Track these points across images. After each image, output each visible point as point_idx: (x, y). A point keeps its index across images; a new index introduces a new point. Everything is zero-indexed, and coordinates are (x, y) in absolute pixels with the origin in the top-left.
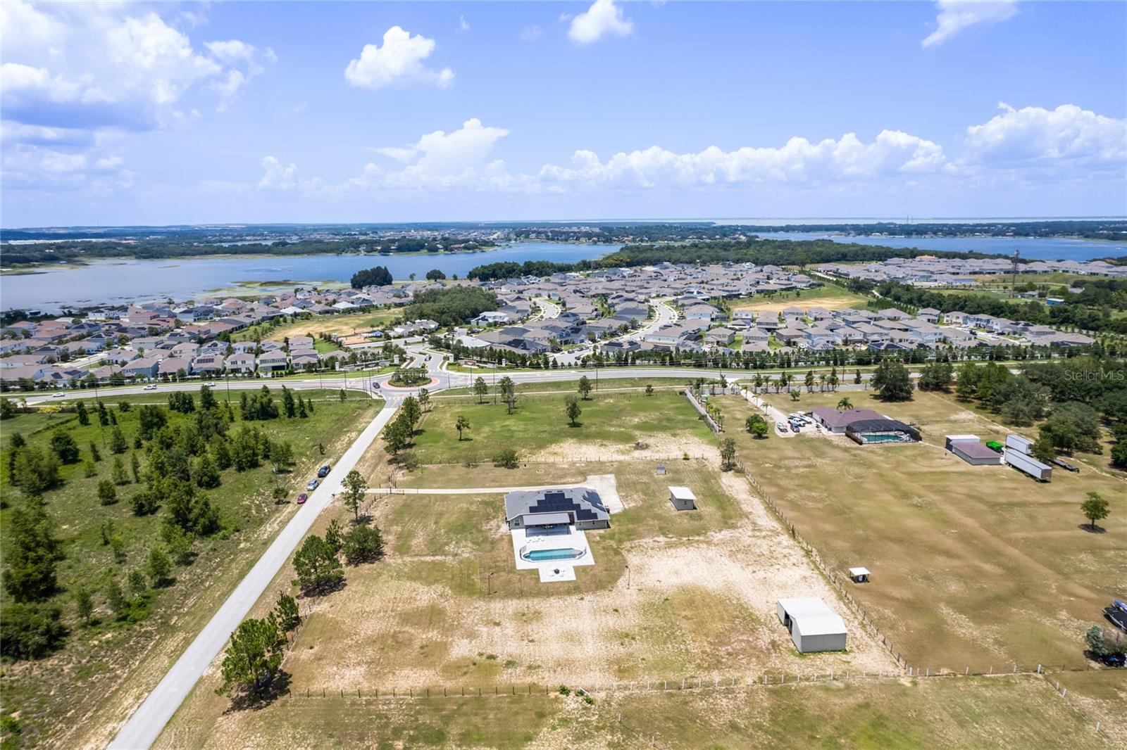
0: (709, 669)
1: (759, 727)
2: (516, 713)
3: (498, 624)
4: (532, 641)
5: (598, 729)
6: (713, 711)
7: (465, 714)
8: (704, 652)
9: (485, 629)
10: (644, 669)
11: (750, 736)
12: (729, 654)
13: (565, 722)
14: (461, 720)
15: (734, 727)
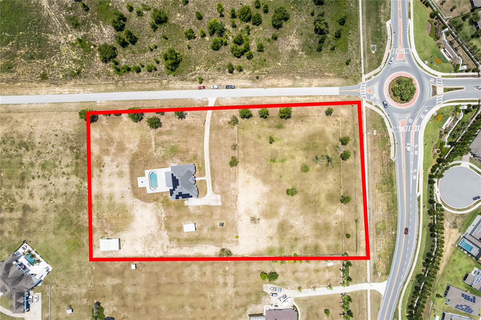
0: (97, 215)
1: (79, 222)
2: (84, 173)
3: (117, 167)
4: (110, 175)
5: (79, 190)
6: (84, 214)
7: (83, 163)
8: (103, 216)
9: (115, 164)
10: (98, 201)
11: (76, 219)
12: (102, 222)
13: (81, 183)
14: (82, 162)
15: (79, 217)
